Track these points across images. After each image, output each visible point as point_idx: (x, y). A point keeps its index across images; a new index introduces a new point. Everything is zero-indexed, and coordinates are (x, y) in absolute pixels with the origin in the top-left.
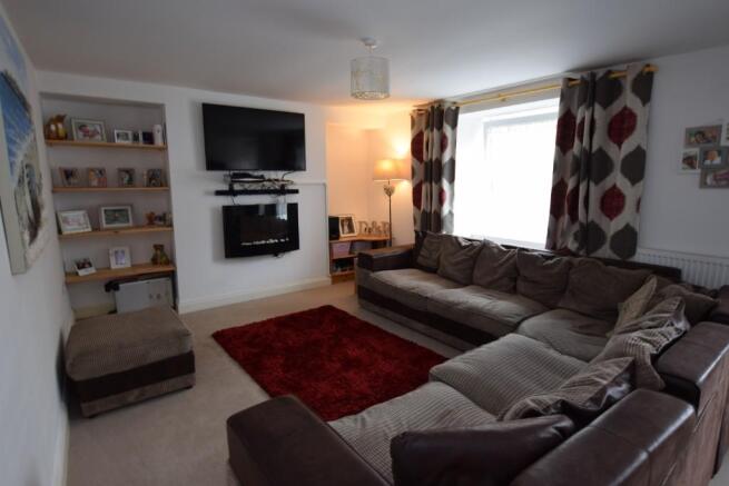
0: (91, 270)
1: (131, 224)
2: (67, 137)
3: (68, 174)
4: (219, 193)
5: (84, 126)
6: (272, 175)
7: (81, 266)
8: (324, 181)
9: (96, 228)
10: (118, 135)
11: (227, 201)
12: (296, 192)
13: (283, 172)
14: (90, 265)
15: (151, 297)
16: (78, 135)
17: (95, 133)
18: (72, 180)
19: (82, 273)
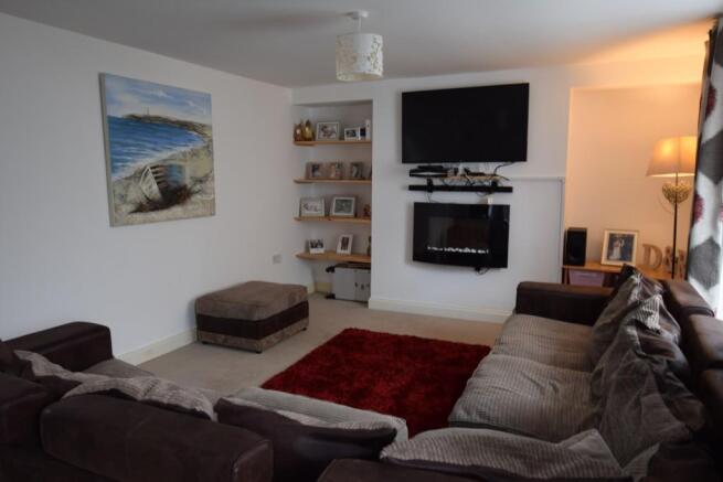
0: (321, 251)
1: (352, 214)
2: (313, 138)
3: (315, 168)
4: (412, 188)
5: (325, 127)
6: (482, 167)
7: (314, 245)
8: (560, 175)
9: (327, 215)
10: (348, 133)
11: (422, 197)
12: (509, 190)
13: (496, 164)
14: (322, 246)
15: (356, 285)
16: (319, 135)
17: (333, 132)
18: (317, 173)
19: (313, 251)
